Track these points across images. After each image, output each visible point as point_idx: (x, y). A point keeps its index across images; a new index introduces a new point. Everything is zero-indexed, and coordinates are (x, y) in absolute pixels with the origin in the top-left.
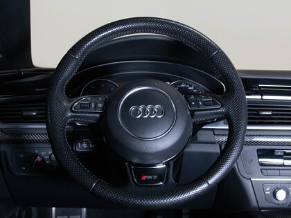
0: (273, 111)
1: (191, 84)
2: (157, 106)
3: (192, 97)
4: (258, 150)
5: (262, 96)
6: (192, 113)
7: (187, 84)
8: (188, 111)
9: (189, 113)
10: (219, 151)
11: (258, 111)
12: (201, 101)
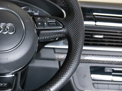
0: (104, 35)
1: (36, 10)
2: (9, 24)
3: (39, 19)
4: (91, 67)
5: (96, 22)
6: (39, 32)
7: (33, 10)
8: (35, 29)
9: (36, 32)
10: (58, 67)
11: (92, 34)
12: (46, 22)
